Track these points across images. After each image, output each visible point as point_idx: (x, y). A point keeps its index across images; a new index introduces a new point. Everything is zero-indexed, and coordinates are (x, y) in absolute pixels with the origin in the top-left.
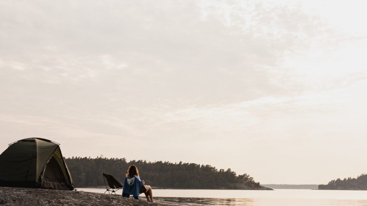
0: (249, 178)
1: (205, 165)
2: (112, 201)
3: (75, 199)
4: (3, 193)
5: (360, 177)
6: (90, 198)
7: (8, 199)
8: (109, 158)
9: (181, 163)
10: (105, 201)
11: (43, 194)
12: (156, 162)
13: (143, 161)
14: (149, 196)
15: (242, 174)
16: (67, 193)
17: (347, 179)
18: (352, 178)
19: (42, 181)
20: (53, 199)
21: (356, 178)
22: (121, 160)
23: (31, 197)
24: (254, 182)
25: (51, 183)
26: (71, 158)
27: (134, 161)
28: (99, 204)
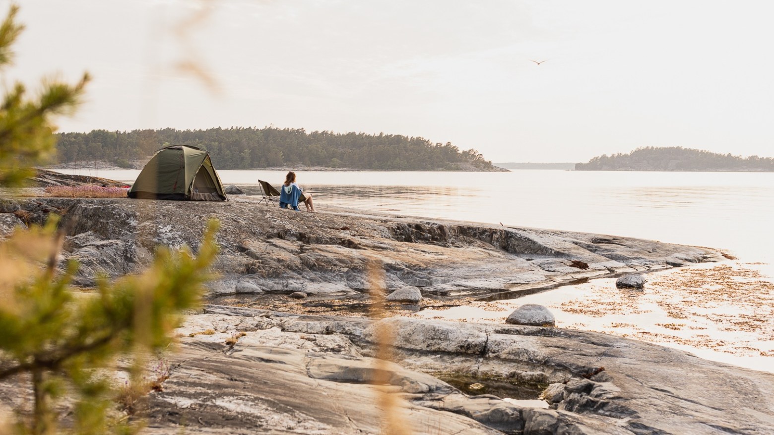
0: (476, 154)
1: (415, 137)
2: (266, 214)
3: (227, 212)
4: (153, 208)
5: (634, 153)
6: (242, 211)
7: (158, 215)
8: (282, 129)
9: (381, 134)
10: (258, 214)
11: (193, 208)
12: (347, 133)
13: (329, 133)
14: (309, 205)
15: (467, 150)
16: (218, 206)
17: (616, 155)
18: (623, 153)
19: (192, 193)
20: (204, 213)
21: (629, 154)
22: (298, 131)
23: (181, 212)
24: (484, 161)
25: (201, 194)
26: (230, 129)
27: (317, 132)
28: (252, 218)
